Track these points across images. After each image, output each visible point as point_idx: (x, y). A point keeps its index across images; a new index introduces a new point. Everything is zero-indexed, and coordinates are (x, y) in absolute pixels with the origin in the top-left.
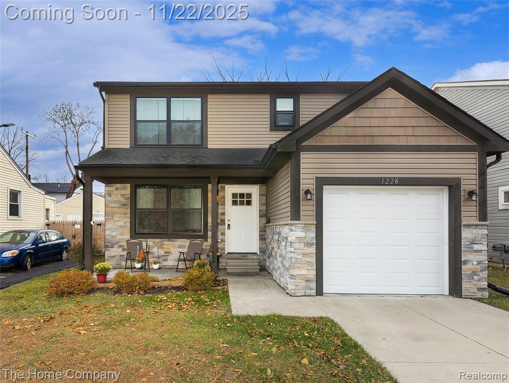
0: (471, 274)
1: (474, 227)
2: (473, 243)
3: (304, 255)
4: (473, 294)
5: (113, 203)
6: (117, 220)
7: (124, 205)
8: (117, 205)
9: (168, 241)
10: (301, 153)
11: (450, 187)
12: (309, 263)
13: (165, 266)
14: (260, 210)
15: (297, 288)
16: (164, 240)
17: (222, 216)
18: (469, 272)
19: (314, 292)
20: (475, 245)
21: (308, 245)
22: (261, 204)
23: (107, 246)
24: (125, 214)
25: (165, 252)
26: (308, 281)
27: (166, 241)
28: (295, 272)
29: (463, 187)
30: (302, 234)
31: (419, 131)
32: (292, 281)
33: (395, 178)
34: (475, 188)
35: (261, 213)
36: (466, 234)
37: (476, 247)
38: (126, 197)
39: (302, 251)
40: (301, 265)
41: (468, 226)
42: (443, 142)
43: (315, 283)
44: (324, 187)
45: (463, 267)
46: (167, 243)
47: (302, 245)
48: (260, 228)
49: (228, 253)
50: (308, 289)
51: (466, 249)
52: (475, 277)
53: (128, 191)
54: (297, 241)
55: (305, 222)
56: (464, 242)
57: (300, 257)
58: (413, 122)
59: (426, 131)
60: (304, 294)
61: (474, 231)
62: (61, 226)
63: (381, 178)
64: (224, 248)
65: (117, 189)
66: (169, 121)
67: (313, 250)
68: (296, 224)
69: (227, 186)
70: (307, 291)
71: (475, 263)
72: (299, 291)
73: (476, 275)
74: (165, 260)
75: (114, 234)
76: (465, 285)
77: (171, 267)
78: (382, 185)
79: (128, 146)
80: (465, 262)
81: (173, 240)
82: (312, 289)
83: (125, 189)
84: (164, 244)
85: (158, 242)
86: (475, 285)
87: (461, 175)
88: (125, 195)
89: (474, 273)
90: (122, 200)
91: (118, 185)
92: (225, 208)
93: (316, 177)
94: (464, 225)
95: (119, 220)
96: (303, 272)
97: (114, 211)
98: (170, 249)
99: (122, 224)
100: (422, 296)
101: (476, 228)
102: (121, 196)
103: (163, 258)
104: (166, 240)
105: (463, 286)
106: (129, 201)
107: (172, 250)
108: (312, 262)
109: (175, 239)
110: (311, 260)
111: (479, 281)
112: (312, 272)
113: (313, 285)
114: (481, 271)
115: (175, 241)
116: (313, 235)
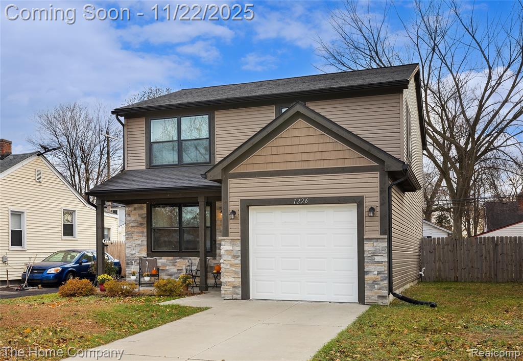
0: (372, 283)
1: (375, 240)
2: (374, 255)
3: (231, 265)
4: (374, 301)
5: (132, 222)
6: (136, 238)
7: (141, 224)
8: (136, 224)
9: (180, 258)
10: (229, 179)
11: (358, 204)
12: (235, 272)
15: (226, 293)
16: (177, 258)
18: (371, 282)
19: (239, 296)
20: (375, 257)
21: (235, 257)
23: (127, 264)
24: (143, 232)
25: (178, 270)
26: (234, 287)
27: (178, 259)
28: (224, 279)
29: (365, 204)
30: (230, 248)
31: (326, 156)
32: (222, 286)
33: (305, 198)
36: (368, 247)
37: (377, 259)
38: (142, 216)
39: (230, 262)
40: (228, 274)
41: (370, 239)
42: (348, 164)
43: (240, 289)
44: (250, 207)
45: (366, 277)
47: (230, 257)
50: (234, 294)
51: (368, 261)
52: (376, 286)
53: (144, 211)
54: (226, 253)
55: (232, 238)
56: (366, 254)
57: (228, 267)
58: (322, 147)
59: (334, 155)
60: (231, 298)
61: (375, 244)
62: (119, 246)
63: (293, 199)
65: (135, 209)
66: (180, 141)
67: (238, 261)
68: (224, 240)
70: (234, 296)
71: (376, 273)
72: (227, 296)
73: (377, 284)
75: (133, 252)
76: (367, 293)
78: (294, 204)
79: (144, 168)
80: (368, 272)
82: (238, 294)
83: (142, 208)
84: (176, 262)
85: (171, 260)
86: (376, 293)
87: (364, 193)
88: (142, 214)
89: (375, 282)
90: (139, 219)
91: (136, 206)
93: (241, 200)
94: (366, 239)
95: (138, 238)
96: (231, 279)
97: (133, 230)
98: (181, 267)
99: (139, 242)
100: (330, 302)
101: (377, 241)
102: (139, 216)
103: (176, 275)
104: (179, 257)
105: (365, 294)
106: (145, 220)
107: (184, 267)
108: (237, 272)
109: (186, 258)
110: (237, 270)
111: (380, 289)
112: (237, 279)
113: (239, 291)
114: (382, 280)
115: (186, 259)
116: (239, 248)
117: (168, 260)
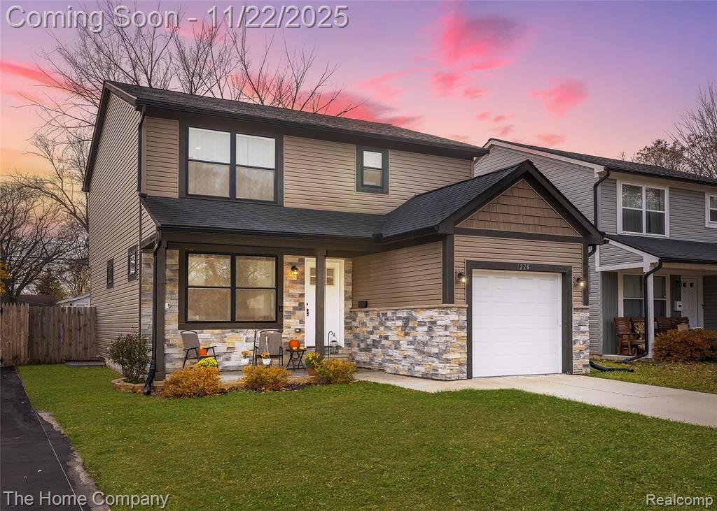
0: (579, 353)
1: (580, 310)
2: (580, 324)
3: (458, 338)
4: (580, 370)
7: (169, 280)
9: (232, 332)
10: (454, 236)
11: (564, 274)
12: (461, 346)
13: (228, 367)
14: (345, 291)
15: (452, 372)
16: (227, 330)
17: (300, 299)
18: (577, 351)
19: (465, 375)
21: (461, 328)
22: (346, 284)
24: (171, 293)
25: (228, 348)
26: (461, 365)
27: (229, 332)
28: (450, 356)
29: (573, 274)
30: (456, 318)
31: (543, 222)
32: (448, 365)
33: (527, 264)
34: (580, 275)
35: (347, 295)
36: (576, 317)
37: (582, 328)
38: (173, 268)
39: (456, 335)
40: (455, 349)
41: (577, 309)
43: (466, 367)
44: (473, 270)
45: (574, 346)
46: (230, 334)
47: (456, 328)
48: (345, 313)
49: (308, 347)
50: (461, 373)
51: (576, 330)
52: (581, 355)
53: (176, 261)
54: (452, 324)
55: (459, 306)
56: (574, 324)
57: (455, 341)
58: (539, 213)
60: (457, 378)
61: (581, 314)
63: (517, 264)
64: (304, 340)
66: (233, 165)
67: (464, 333)
68: (448, 307)
69: (306, 259)
70: (460, 375)
71: (582, 343)
72: (453, 375)
74: (228, 359)
76: (575, 363)
77: (235, 368)
78: (517, 270)
79: (176, 196)
80: (575, 342)
81: (238, 330)
82: (464, 373)
84: (225, 337)
85: (218, 334)
86: (581, 362)
87: (572, 264)
88: (172, 266)
89: (581, 352)
90: (167, 272)
92: (304, 288)
93: (467, 261)
94: (575, 309)
96: (457, 356)
98: (234, 343)
100: (545, 375)
101: (582, 312)
102: (166, 268)
103: (224, 356)
104: (230, 330)
106: (177, 274)
107: (237, 344)
108: (464, 346)
109: (241, 330)
110: (463, 344)
111: (584, 358)
112: (463, 355)
113: (465, 369)
114: (585, 350)
115: (242, 332)
116: (464, 318)
117: (213, 334)
